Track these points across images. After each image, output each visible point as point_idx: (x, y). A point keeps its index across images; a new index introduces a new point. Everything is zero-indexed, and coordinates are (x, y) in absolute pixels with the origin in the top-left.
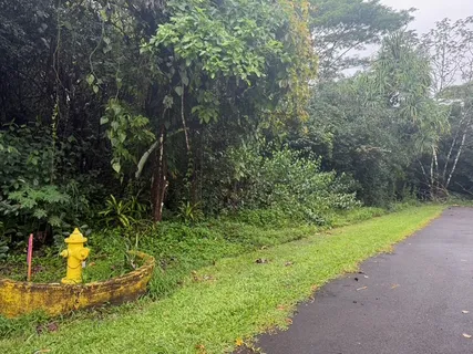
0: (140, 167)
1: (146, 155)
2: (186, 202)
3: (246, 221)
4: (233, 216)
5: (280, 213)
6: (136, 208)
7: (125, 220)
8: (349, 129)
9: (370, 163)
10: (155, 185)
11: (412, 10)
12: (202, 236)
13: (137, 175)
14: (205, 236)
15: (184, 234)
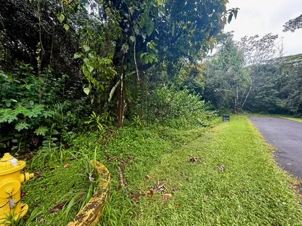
0: (111, 96)
1: (114, 88)
2: (137, 116)
3: (169, 126)
4: (162, 123)
5: (186, 121)
6: (108, 119)
7: (100, 126)
8: (210, 81)
9: (219, 97)
10: (119, 106)
11: (233, 32)
12: (147, 136)
13: (109, 100)
14: (149, 136)
15: (137, 136)
